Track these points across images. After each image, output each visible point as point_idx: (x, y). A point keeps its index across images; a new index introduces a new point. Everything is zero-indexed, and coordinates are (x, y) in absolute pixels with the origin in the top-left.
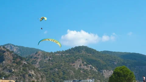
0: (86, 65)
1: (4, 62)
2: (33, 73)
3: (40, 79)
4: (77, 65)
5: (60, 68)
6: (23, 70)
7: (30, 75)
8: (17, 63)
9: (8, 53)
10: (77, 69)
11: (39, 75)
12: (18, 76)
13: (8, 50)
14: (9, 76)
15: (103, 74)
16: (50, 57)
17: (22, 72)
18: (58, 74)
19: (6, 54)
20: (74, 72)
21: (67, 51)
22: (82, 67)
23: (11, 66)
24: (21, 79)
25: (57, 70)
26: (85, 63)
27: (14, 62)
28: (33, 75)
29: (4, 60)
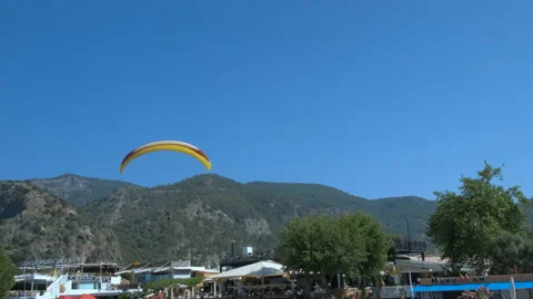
0: (210, 211)
1: (24, 212)
2: (88, 231)
3: (105, 243)
4: (192, 211)
5: (155, 220)
6: (67, 227)
7: (80, 237)
8: (53, 214)
9: (35, 193)
10: (191, 219)
11: (102, 237)
12: (53, 240)
13: (35, 188)
14: (32, 241)
15: (245, 227)
16: (144, 197)
17: (62, 233)
18: (150, 230)
19: (30, 195)
20: (185, 225)
21: (177, 185)
22: (203, 214)
23: (38, 221)
24: (59, 246)
25: (149, 223)
26: (208, 207)
27: (46, 212)
28: (87, 237)
29: (24, 208)
